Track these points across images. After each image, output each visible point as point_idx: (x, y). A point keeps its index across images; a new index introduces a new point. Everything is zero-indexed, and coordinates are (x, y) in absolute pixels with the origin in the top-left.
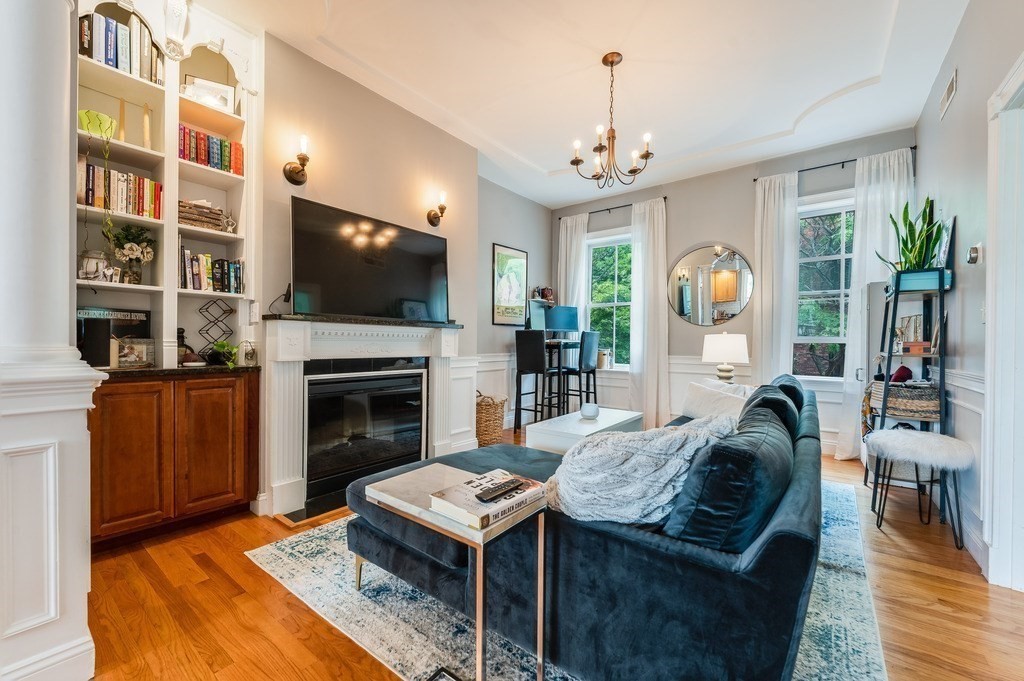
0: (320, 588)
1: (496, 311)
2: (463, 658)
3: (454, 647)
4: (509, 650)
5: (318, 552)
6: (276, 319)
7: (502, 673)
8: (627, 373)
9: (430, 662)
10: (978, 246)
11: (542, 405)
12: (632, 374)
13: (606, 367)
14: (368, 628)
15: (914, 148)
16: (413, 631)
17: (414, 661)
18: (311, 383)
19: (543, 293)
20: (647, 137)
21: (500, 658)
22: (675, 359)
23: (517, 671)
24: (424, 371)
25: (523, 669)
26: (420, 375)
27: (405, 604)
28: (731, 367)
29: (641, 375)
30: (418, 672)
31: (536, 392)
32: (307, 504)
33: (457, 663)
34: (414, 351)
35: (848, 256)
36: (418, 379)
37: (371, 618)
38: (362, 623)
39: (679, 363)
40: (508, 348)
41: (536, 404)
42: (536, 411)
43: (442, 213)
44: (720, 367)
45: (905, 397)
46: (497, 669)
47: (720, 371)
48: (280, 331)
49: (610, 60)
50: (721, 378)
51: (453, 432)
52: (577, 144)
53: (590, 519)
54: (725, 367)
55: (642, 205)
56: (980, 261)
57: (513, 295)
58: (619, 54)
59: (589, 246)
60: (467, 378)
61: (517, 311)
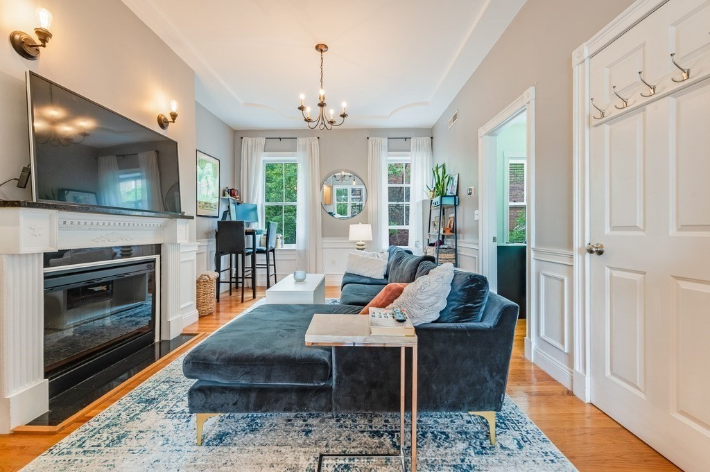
0: (158, 461)
1: (198, 205)
2: (325, 444)
3: (313, 441)
4: (347, 427)
5: (119, 438)
6: (15, 206)
7: (354, 440)
8: (295, 250)
9: (307, 457)
10: (472, 188)
11: (237, 278)
12: (299, 251)
13: (279, 247)
14: (238, 463)
15: (432, 138)
16: (276, 448)
17: (295, 462)
18: (47, 277)
19: (232, 192)
20: (344, 105)
21: (346, 433)
22: (326, 240)
23: (360, 434)
24: (157, 257)
25: (362, 432)
26: (154, 261)
27: (252, 436)
28: (364, 243)
29: (305, 251)
30: (306, 467)
31: (231, 269)
32: (51, 405)
33: (324, 449)
34: (149, 239)
35: (408, 186)
36: (152, 264)
37: (233, 457)
38: (229, 463)
39: (328, 242)
40: (207, 235)
41: (231, 278)
42: (231, 282)
43: (174, 119)
44: (358, 243)
45: (444, 253)
46: (350, 439)
47: (358, 245)
48: (22, 219)
49: (321, 48)
50: (358, 249)
51: (182, 306)
52: (302, 96)
53: (420, 323)
54: (361, 243)
55: (304, 139)
56: (473, 194)
57: (210, 194)
58: (326, 47)
59: (264, 161)
60: (190, 261)
61: (213, 205)
